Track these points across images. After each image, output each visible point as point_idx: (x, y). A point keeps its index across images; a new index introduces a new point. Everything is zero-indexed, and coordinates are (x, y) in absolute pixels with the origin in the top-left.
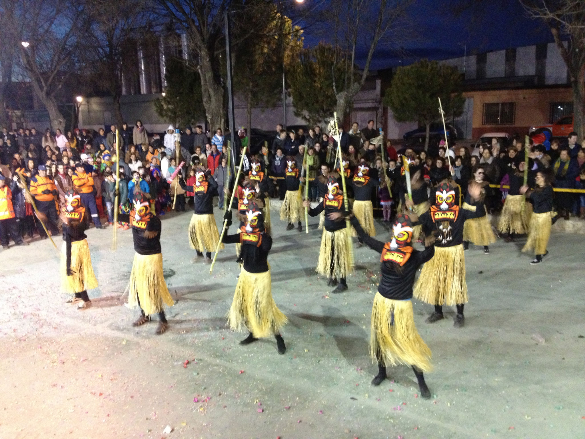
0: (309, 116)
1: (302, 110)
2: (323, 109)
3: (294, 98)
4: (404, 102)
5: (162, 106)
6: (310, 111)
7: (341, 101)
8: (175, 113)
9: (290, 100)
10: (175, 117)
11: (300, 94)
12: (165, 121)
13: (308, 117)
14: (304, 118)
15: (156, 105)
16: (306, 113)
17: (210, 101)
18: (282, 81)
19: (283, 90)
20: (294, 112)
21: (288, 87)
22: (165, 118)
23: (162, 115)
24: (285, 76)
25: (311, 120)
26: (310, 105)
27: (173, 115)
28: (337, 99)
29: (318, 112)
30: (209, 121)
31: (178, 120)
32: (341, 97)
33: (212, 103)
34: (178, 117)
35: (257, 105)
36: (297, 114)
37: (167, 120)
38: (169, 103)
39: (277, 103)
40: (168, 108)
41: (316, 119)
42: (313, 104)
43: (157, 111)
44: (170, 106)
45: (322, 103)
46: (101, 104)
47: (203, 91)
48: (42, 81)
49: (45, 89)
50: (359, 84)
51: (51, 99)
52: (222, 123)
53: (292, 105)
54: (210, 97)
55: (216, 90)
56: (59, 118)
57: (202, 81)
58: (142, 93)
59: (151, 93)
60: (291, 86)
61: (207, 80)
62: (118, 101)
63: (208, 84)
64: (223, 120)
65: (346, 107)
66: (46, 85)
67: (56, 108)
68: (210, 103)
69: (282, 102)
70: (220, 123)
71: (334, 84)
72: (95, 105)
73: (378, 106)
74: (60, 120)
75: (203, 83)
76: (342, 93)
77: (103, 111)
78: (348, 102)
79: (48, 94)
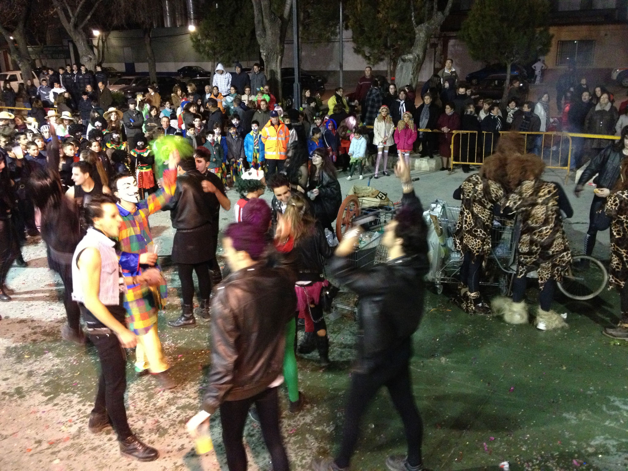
0: (369, 53)
1: (363, 46)
2: (385, 45)
3: (353, 31)
4: (484, 36)
6: (371, 48)
7: (421, 34)
8: (213, 49)
10: (215, 54)
11: (361, 26)
14: (364, 55)
15: (192, 39)
16: (367, 50)
17: (265, 35)
18: (340, 11)
19: (339, 22)
20: (354, 48)
21: (346, 18)
22: (203, 54)
23: (199, 52)
24: (343, 5)
25: (371, 57)
26: (372, 39)
27: (211, 52)
28: (416, 32)
29: (380, 49)
30: (264, 58)
32: (421, 30)
33: (267, 37)
37: (206, 57)
40: (205, 43)
42: (375, 39)
44: (208, 41)
45: (386, 37)
46: (120, 38)
47: (256, 22)
48: (70, 11)
49: (73, 20)
50: (443, 14)
51: (79, 33)
52: (278, 61)
53: (351, 40)
54: (264, 30)
55: (273, 21)
56: (89, 54)
57: (255, 11)
58: (166, 26)
59: (176, 26)
60: (350, 17)
61: (263, 9)
62: (149, 35)
63: (264, 14)
64: (280, 57)
65: (427, 42)
66: (73, 15)
67: (85, 42)
68: (265, 37)
69: (338, 37)
70: (277, 61)
71: (413, 14)
72: (114, 40)
73: (436, 43)
74: (90, 56)
75: (256, 13)
76: (422, 25)
77: (123, 47)
78: (428, 36)
79: (76, 26)
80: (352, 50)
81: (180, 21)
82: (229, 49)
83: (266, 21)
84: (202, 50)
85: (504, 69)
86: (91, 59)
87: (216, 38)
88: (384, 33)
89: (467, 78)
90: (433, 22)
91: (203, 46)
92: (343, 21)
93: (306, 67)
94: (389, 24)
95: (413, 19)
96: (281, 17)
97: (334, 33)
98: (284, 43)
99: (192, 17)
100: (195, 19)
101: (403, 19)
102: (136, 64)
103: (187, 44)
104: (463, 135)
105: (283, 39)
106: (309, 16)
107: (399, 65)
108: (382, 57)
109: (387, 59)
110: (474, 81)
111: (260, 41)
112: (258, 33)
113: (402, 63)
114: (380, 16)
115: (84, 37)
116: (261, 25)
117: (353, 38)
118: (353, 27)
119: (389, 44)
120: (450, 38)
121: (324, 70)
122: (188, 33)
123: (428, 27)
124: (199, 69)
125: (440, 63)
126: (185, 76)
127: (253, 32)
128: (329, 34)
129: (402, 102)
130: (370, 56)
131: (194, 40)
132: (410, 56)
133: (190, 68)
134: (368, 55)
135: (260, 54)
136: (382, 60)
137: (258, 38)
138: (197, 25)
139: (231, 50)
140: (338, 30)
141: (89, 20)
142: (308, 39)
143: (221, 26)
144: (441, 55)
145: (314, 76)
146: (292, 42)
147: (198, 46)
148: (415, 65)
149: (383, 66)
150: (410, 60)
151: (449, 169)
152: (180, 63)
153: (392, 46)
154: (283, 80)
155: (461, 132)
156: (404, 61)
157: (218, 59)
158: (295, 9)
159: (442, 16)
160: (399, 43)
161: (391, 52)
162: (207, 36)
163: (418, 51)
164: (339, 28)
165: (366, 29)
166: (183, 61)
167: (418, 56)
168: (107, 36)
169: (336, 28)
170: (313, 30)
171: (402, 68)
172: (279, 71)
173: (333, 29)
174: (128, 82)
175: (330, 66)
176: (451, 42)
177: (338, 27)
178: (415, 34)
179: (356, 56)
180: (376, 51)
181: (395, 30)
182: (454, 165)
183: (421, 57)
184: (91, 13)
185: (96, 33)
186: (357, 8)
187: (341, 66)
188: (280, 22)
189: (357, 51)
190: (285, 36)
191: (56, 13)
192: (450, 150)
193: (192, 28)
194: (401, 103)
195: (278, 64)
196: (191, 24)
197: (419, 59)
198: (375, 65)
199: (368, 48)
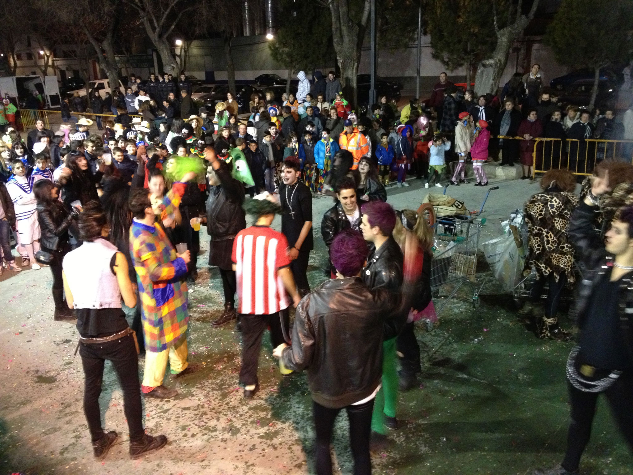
0: (448, 58)
1: (441, 51)
2: (465, 50)
3: (432, 37)
4: (571, 40)
6: (450, 53)
8: (291, 57)
9: (427, 39)
14: (442, 61)
17: (342, 42)
18: (418, 16)
22: (280, 62)
25: (450, 63)
26: (452, 44)
27: (288, 59)
28: (499, 36)
29: (460, 54)
30: (340, 65)
33: (344, 44)
40: (282, 51)
41: (456, 62)
42: (454, 44)
44: (286, 49)
45: (467, 42)
46: (202, 47)
47: (333, 29)
48: (155, 21)
49: (158, 30)
50: (527, 17)
51: (163, 42)
52: (355, 68)
53: (430, 45)
54: (342, 37)
55: (350, 28)
56: (172, 63)
57: (333, 18)
58: (245, 35)
59: (254, 34)
60: (429, 22)
61: (341, 16)
62: (229, 44)
63: (342, 21)
64: (356, 64)
65: (509, 47)
66: (158, 25)
67: (169, 52)
68: (342, 45)
69: (416, 43)
70: (353, 68)
71: (495, 18)
72: (195, 49)
73: (519, 47)
74: (173, 65)
75: (334, 20)
76: (505, 29)
77: (203, 56)
78: (511, 41)
79: (160, 36)
80: (431, 55)
81: (259, 30)
82: (306, 57)
83: (344, 29)
84: (279, 59)
85: (593, 75)
86: (174, 68)
87: (294, 45)
88: (465, 37)
89: (551, 84)
90: (516, 25)
91: (280, 54)
92: (422, 26)
93: (383, 73)
94: (470, 29)
95: (495, 23)
96: (359, 25)
97: (412, 39)
98: (361, 50)
99: (271, 25)
100: (273, 27)
101: (485, 23)
102: (216, 73)
103: (265, 52)
104: (546, 142)
105: (360, 46)
106: (386, 23)
107: (480, 71)
108: (462, 62)
109: (466, 65)
110: (559, 87)
111: (337, 48)
112: (335, 40)
113: (482, 68)
114: (461, 20)
115: (168, 47)
116: (338, 31)
117: (431, 43)
118: (432, 32)
119: (469, 49)
120: (535, 41)
121: (401, 76)
122: (266, 41)
123: (510, 31)
124: (276, 77)
125: (523, 68)
126: (262, 84)
127: (330, 40)
128: (407, 40)
129: (482, 108)
130: (449, 61)
131: (273, 48)
132: (491, 61)
133: (267, 76)
134: (446, 60)
135: (336, 61)
136: (461, 65)
137: (335, 45)
138: (275, 33)
139: (308, 57)
140: (416, 36)
141: (173, 30)
142: (385, 45)
143: (299, 34)
144: (524, 60)
145: (390, 83)
146: (369, 49)
147: (276, 54)
148: (497, 70)
149: (462, 72)
150: (491, 65)
151: (531, 178)
152: (257, 71)
153: (473, 51)
154: (358, 86)
155: (545, 139)
156: (484, 66)
157: (294, 67)
158: (373, 16)
159: (526, 20)
160: (479, 48)
161: (472, 57)
162: (285, 45)
163: (499, 56)
164: (418, 34)
165: (445, 34)
166: (261, 69)
167: (500, 61)
168: (188, 46)
169: (414, 34)
170: (390, 37)
171: (482, 73)
172: (355, 78)
173: (411, 34)
174: (208, 90)
175: (407, 72)
176: (536, 46)
177: (416, 33)
178: (497, 38)
179: (433, 61)
180: (455, 56)
181: (475, 35)
182: (536, 173)
183: (502, 62)
184: (175, 23)
185: (179, 42)
186: (436, 13)
187: (418, 72)
188: (357, 28)
189: (436, 56)
190: (362, 42)
191: (142, 24)
192: (532, 158)
193: (270, 37)
194: (480, 109)
195: (354, 71)
196: (269, 33)
197: (501, 64)
198: (452, 71)
199: (447, 53)
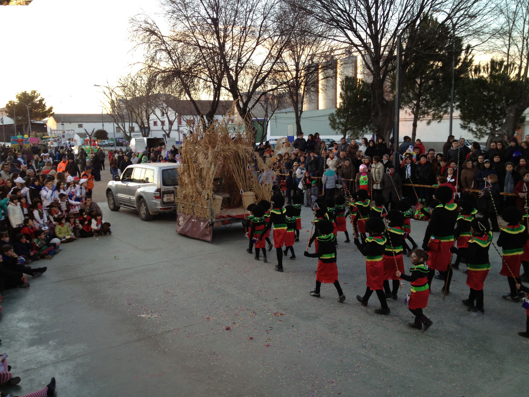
0: (476, 128)
1: (469, 123)
3: (461, 111)
5: (336, 120)
6: (477, 124)
7: (511, 114)
8: (346, 126)
9: (457, 113)
10: (346, 130)
12: (337, 133)
13: (475, 130)
14: (471, 130)
15: (330, 119)
16: (473, 126)
20: (461, 125)
22: (337, 130)
23: (334, 127)
27: (344, 128)
28: (507, 112)
29: (486, 125)
31: (347, 132)
32: (510, 111)
34: (348, 130)
35: (423, 118)
36: (464, 127)
37: (339, 132)
38: (342, 118)
39: (444, 116)
40: (340, 122)
41: (483, 131)
43: (330, 124)
44: (342, 120)
47: (372, 106)
54: (377, 112)
55: (384, 105)
61: (377, 96)
63: (377, 100)
68: (378, 117)
70: (386, 135)
75: (372, 99)
76: (512, 107)
80: (460, 126)
83: (379, 105)
90: (521, 104)
91: (338, 123)
111: (374, 120)
112: (373, 114)
116: (375, 108)
117: (460, 116)
123: (516, 108)
130: (477, 131)
131: (332, 119)
137: (372, 118)
147: (334, 124)
163: (507, 128)
167: (507, 132)
183: (510, 132)
197: (508, 134)
198: (479, 138)
199: (474, 124)
